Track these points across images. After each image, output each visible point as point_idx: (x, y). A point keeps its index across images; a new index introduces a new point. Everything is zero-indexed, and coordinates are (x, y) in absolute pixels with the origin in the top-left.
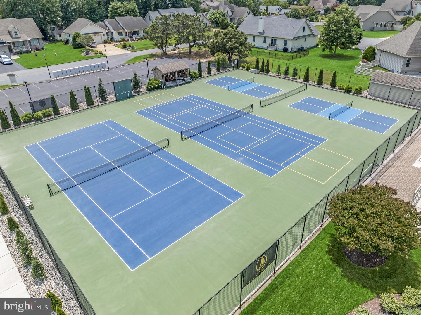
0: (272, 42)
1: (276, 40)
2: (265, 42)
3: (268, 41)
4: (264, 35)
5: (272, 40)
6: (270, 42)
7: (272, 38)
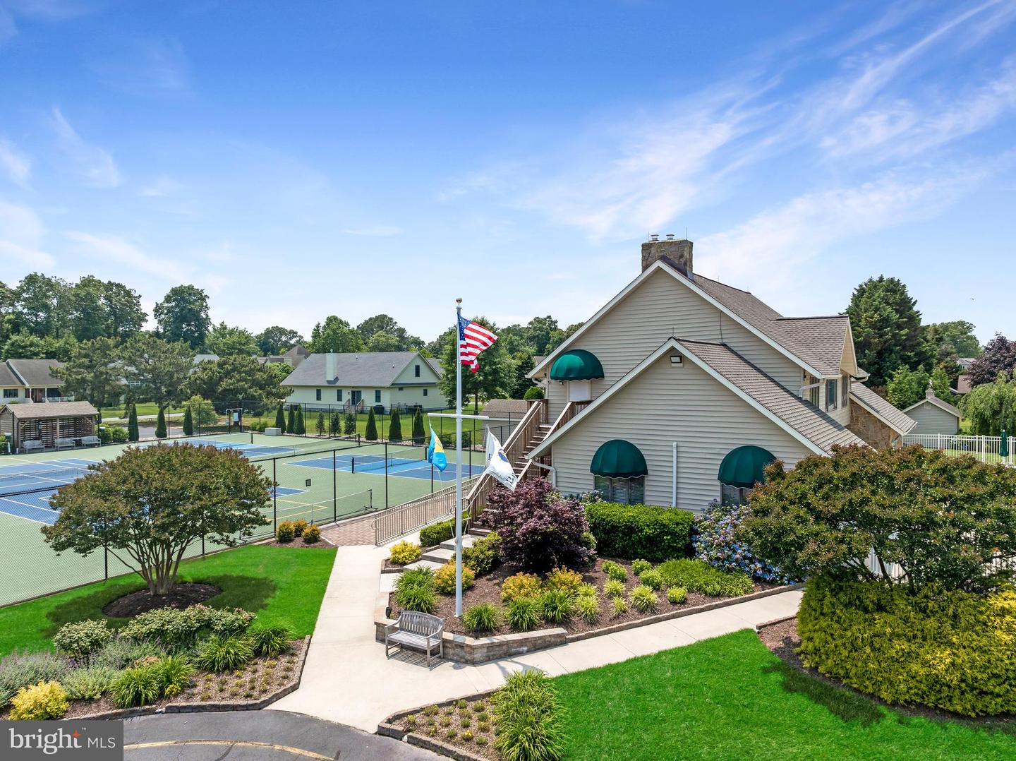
0: (353, 398)
1: (360, 392)
2: (340, 398)
3: (347, 396)
4: (337, 384)
5: (353, 392)
6: (350, 397)
7: (354, 390)
